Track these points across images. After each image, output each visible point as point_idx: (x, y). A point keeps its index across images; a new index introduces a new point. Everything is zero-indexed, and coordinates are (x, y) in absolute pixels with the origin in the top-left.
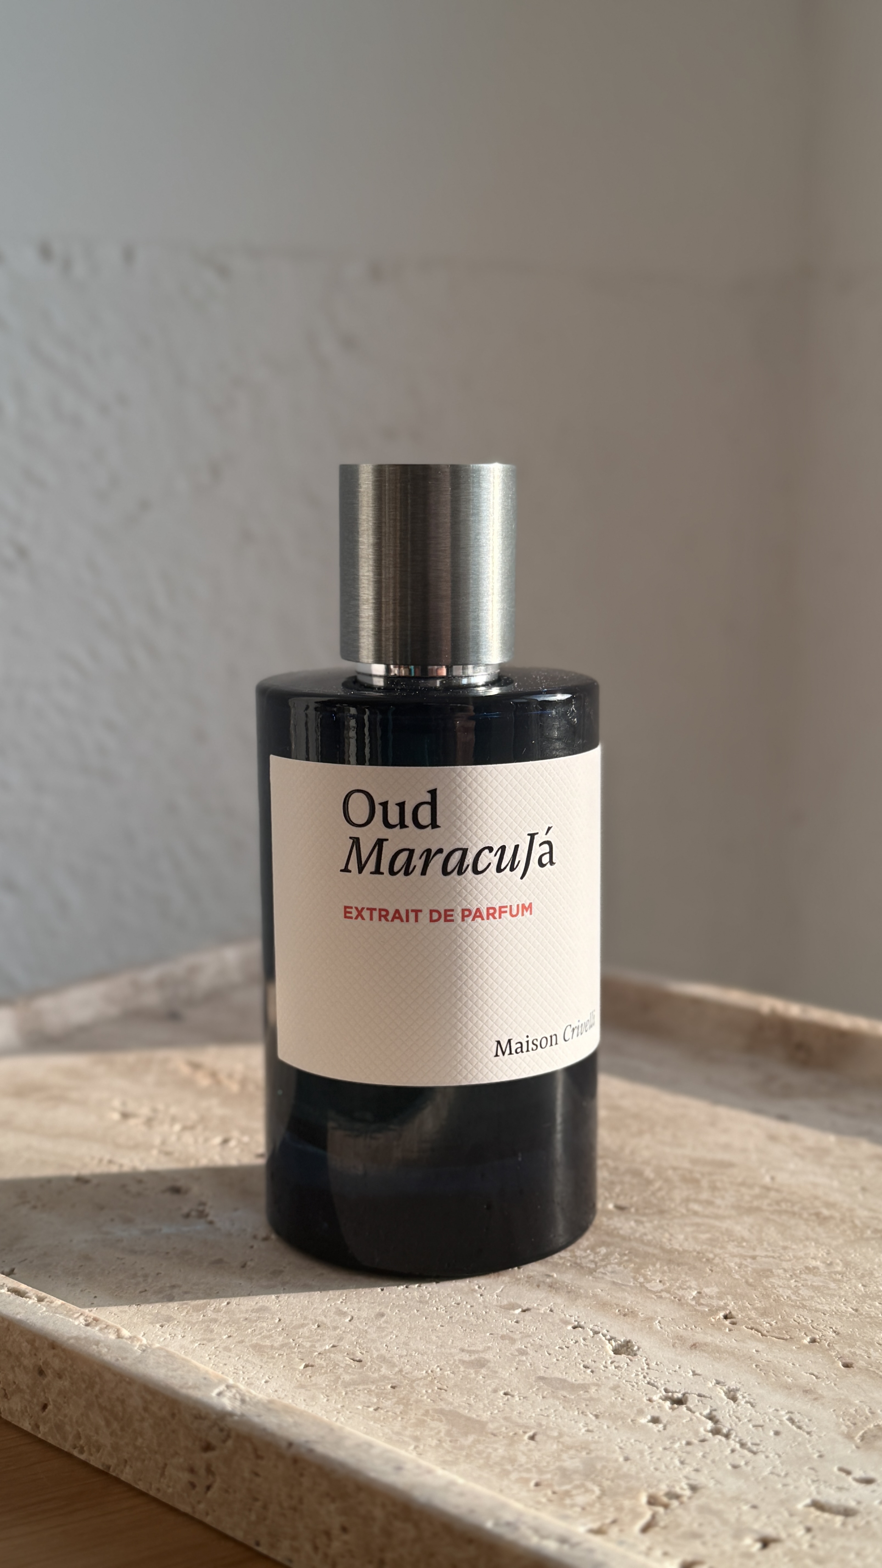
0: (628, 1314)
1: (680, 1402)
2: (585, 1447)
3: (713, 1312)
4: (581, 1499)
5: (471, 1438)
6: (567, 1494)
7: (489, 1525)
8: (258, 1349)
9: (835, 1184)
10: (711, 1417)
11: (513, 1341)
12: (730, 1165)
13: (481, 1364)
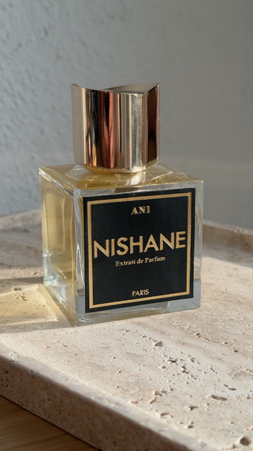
0: (162, 333)
1: (174, 362)
2: (137, 375)
3: (193, 333)
4: (132, 392)
5: (98, 372)
6: (128, 390)
8: (32, 341)
10: (183, 367)
11: (120, 341)
13: (108, 348)
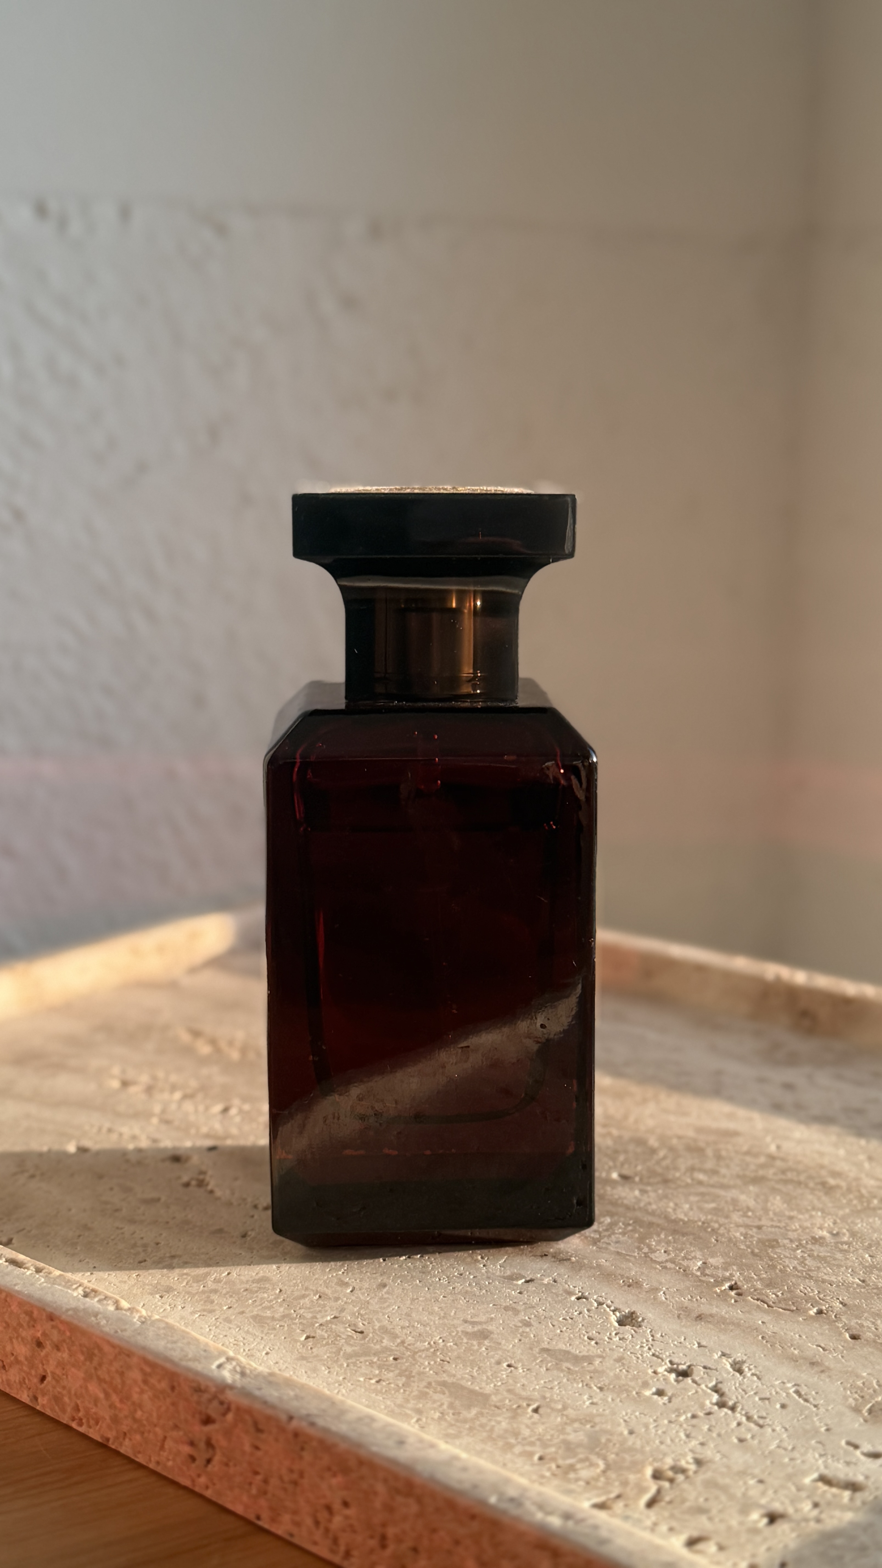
0: (633, 1284)
1: (684, 1374)
2: (588, 1419)
3: (719, 1283)
4: (585, 1473)
5: (474, 1411)
6: (572, 1468)
7: (493, 1500)
8: (259, 1320)
9: (842, 1152)
10: (716, 1389)
11: (516, 1312)
12: (735, 1134)
13: (484, 1335)
